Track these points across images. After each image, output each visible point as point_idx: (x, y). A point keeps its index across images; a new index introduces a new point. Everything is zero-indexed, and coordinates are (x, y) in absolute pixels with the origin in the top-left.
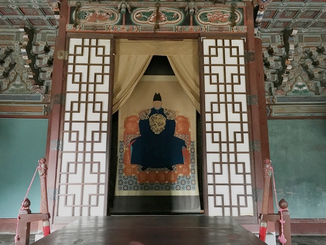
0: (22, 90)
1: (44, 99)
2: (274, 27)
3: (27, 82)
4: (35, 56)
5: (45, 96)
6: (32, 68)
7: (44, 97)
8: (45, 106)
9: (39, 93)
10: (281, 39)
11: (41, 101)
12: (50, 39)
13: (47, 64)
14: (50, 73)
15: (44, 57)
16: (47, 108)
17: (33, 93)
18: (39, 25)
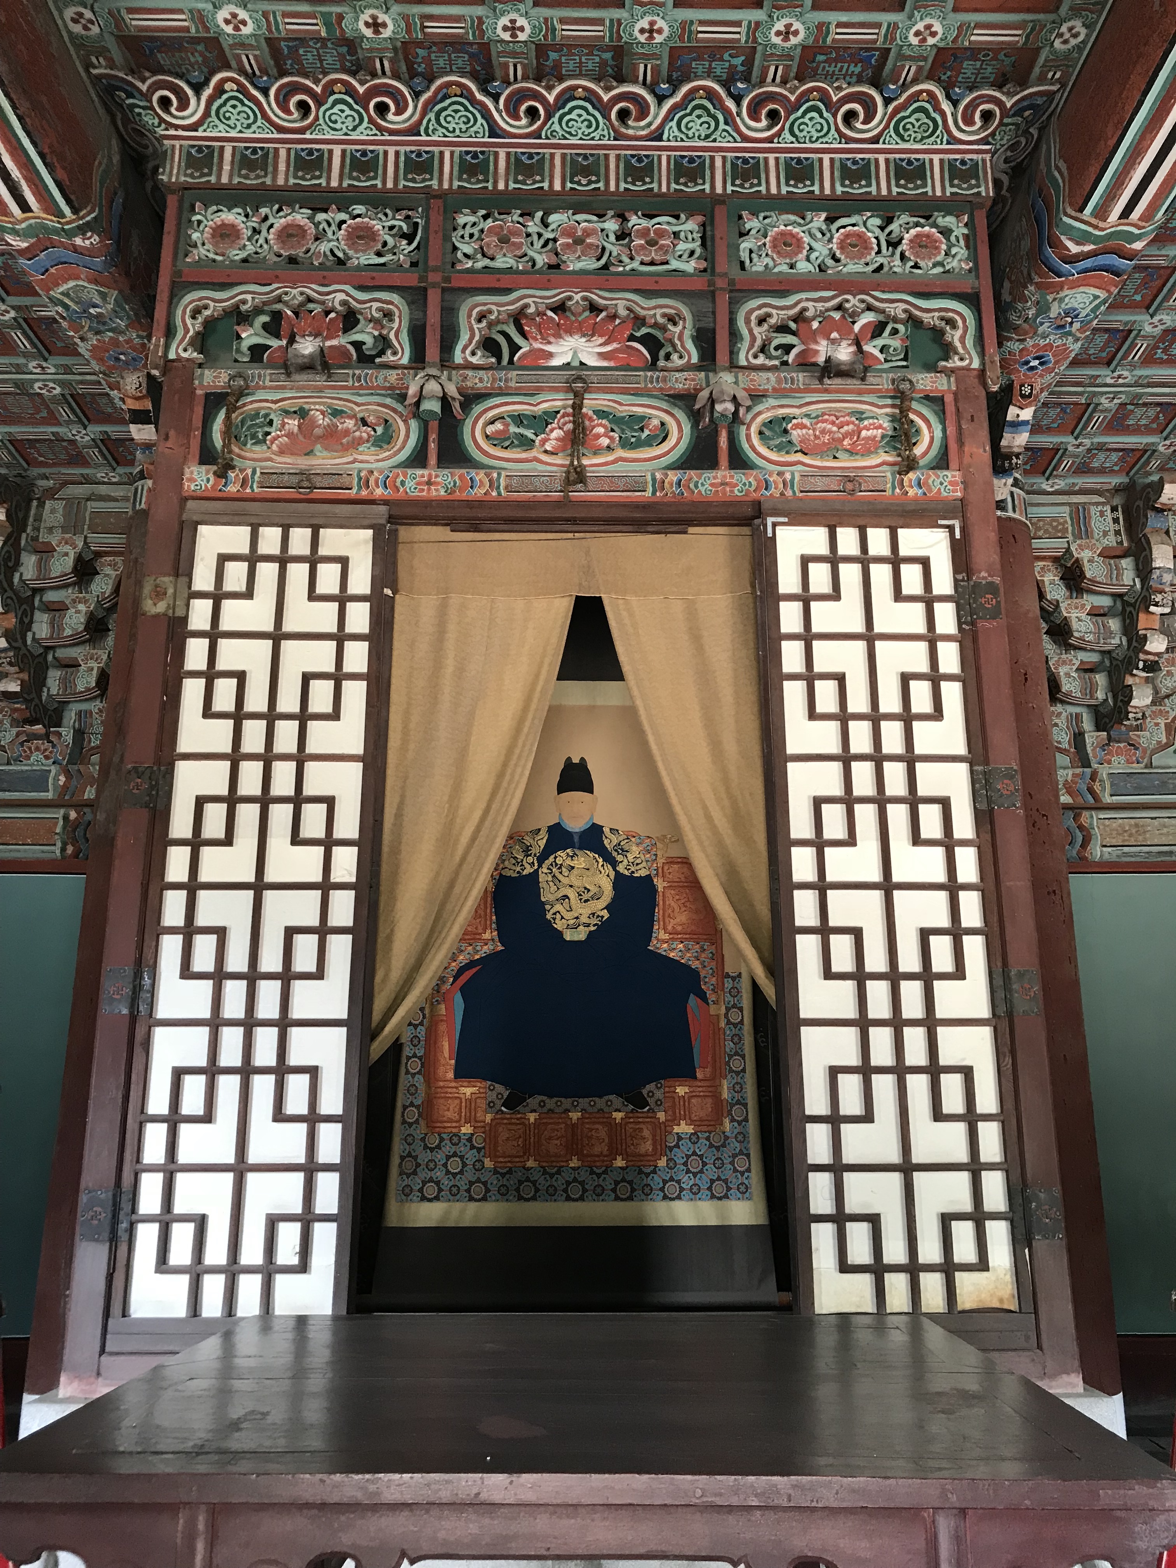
1: (65, 787)
2: (1083, 469)
4: (33, 596)
5: (68, 775)
6: (17, 649)
7: (62, 779)
8: (66, 818)
9: (45, 759)
10: (1116, 521)
11: (50, 795)
12: (100, 524)
13: (85, 629)
14: (92, 669)
15: (74, 601)
16: (76, 824)
17: (18, 760)
18: (54, 465)
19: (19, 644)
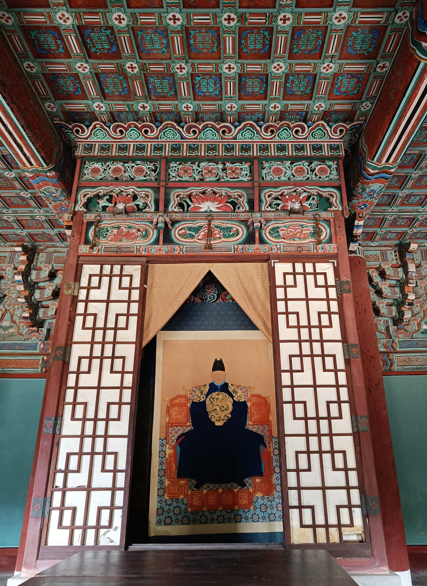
0: (12, 335)
1: (43, 348)
2: (384, 239)
3: (20, 323)
4: (35, 285)
5: (44, 344)
6: (28, 302)
7: (42, 346)
8: (43, 359)
9: (37, 339)
10: (396, 255)
11: (37, 351)
12: (58, 260)
13: (52, 295)
14: (54, 308)
15: (48, 286)
16: (46, 362)
17: (28, 339)
18: (43, 241)
19: (29, 301)
